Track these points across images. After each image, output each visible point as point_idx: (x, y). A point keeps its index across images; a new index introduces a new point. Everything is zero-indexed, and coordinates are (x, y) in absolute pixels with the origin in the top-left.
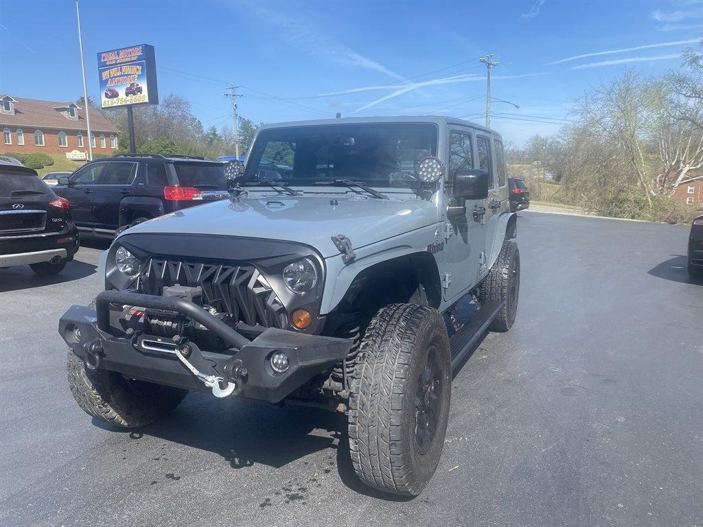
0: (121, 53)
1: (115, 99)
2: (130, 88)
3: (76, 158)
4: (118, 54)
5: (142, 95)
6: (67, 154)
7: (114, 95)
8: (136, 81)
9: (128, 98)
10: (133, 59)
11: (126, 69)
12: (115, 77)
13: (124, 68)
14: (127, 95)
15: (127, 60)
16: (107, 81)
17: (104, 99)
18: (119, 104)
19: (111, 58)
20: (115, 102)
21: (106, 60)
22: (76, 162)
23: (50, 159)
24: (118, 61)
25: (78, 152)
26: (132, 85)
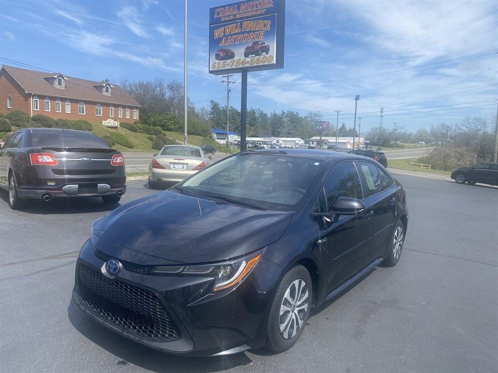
0: (243, 7)
1: (229, 61)
2: (253, 47)
3: (110, 125)
4: (239, 8)
5: (267, 56)
6: (103, 122)
7: (230, 55)
8: (261, 39)
9: (248, 59)
10: (259, 12)
11: (248, 25)
12: (231, 35)
13: (245, 24)
14: (246, 55)
15: (250, 14)
16: (220, 39)
17: (213, 60)
18: (234, 67)
19: (229, 13)
20: (228, 65)
21: (220, 15)
22: (110, 129)
23: (91, 126)
24: (238, 16)
25: (112, 121)
26: (256, 43)
